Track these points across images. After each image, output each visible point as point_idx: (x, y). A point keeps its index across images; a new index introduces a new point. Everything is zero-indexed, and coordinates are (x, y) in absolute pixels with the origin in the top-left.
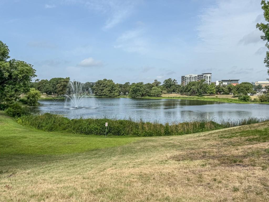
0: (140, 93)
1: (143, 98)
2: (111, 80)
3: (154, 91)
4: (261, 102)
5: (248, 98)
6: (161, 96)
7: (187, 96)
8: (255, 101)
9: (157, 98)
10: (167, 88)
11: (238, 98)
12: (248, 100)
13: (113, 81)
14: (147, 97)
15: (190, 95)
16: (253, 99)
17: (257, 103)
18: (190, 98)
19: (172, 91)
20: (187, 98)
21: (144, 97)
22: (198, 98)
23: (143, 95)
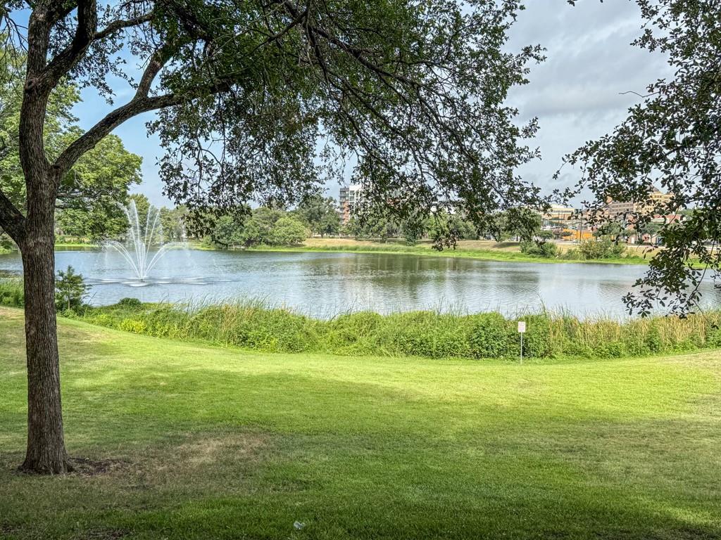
0: (243, 235)
1: (250, 249)
2: (142, 196)
3: (283, 229)
4: (588, 257)
5: (552, 249)
6: (304, 246)
7: (374, 245)
8: (570, 256)
9: (292, 250)
10: (310, 222)
11: (519, 247)
12: (552, 253)
13: (146, 199)
14: (264, 248)
15: (383, 242)
16: (565, 252)
17: (579, 261)
18: (387, 250)
19: (325, 230)
20: (377, 249)
21: (254, 247)
22: (409, 250)
23: (249, 242)
